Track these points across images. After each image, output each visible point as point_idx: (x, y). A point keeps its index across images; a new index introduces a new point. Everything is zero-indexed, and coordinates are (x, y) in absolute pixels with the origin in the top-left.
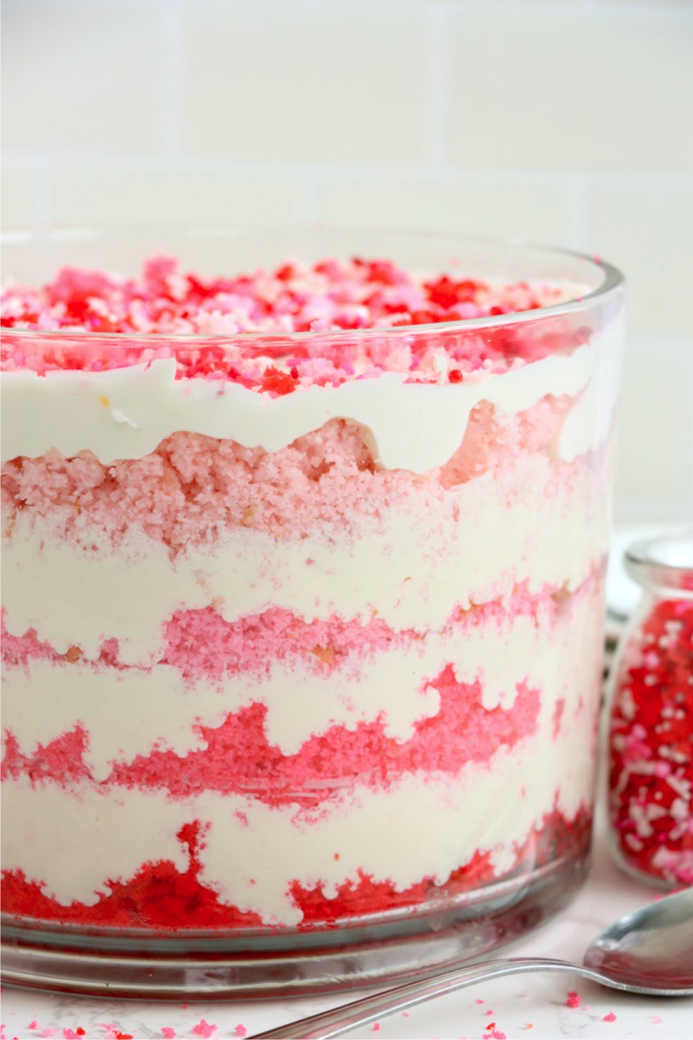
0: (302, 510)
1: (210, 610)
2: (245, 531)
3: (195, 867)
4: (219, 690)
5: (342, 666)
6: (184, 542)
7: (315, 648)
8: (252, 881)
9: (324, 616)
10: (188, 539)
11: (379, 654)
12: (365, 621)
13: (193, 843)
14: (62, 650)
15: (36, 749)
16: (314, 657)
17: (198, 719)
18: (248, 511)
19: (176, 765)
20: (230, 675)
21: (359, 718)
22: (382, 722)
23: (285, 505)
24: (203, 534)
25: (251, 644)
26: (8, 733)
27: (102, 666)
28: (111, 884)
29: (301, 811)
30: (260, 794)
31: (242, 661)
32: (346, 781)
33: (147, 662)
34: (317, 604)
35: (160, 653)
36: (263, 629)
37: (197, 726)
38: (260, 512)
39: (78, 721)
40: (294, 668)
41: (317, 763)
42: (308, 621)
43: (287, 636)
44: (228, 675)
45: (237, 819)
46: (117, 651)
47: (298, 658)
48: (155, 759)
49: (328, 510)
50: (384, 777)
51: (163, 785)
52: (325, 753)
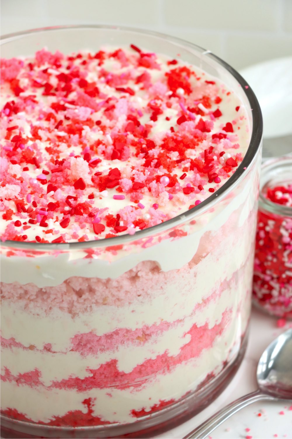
0: (129, 295)
1: (91, 333)
2: (104, 306)
3: (91, 411)
4: (96, 358)
5: (149, 340)
6: (78, 312)
7: (137, 337)
8: (115, 413)
9: (140, 326)
10: (79, 311)
11: (165, 333)
12: (158, 324)
13: (89, 405)
14: (27, 345)
15: (18, 374)
16: (137, 341)
17: (88, 367)
18: (105, 299)
19: (80, 382)
20: (101, 352)
21: (157, 354)
22: (167, 353)
23: (122, 295)
24: (86, 309)
25: (109, 341)
26: (6, 368)
27: (45, 352)
28: (55, 417)
29: (134, 389)
30: (117, 387)
31: (106, 347)
32: (153, 375)
33: (64, 351)
34: (137, 324)
35: (70, 348)
36: (114, 335)
37: (88, 369)
38: (110, 299)
39: (36, 368)
40: (129, 346)
41: (140, 372)
42: (134, 330)
43: (124, 336)
44: (100, 352)
45: (107, 396)
46: (51, 347)
47: (130, 343)
48: (71, 380)
49: (140, 292)
50: (168, 369)
51: (75, 388)
52: (143, 368)
